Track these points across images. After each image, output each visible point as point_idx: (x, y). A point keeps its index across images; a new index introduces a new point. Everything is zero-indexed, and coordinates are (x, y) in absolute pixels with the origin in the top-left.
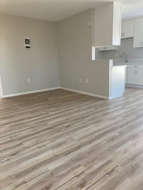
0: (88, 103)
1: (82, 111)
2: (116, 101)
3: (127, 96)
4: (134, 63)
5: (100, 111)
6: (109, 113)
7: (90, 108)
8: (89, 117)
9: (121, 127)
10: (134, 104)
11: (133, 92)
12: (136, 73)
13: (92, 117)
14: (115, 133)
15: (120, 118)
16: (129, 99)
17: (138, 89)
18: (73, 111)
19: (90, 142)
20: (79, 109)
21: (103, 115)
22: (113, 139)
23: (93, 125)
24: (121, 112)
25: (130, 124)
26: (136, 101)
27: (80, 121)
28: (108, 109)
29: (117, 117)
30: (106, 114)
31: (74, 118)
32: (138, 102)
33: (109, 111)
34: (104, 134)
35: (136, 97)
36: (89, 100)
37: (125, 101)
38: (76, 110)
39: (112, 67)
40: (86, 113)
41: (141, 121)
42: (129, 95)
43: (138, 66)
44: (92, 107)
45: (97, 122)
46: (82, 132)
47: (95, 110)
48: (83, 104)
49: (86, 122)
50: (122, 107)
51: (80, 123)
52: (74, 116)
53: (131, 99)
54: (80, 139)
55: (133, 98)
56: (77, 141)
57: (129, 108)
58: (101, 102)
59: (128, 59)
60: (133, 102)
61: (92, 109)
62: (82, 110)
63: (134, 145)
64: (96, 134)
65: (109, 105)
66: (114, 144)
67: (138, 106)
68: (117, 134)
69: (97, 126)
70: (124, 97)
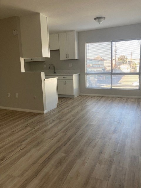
0: (22, 121)
1: (17, 133)
2: (52, 114)
3: (61, 107)
4: (63, 75)
5: (38, 129)
6: (49, 130)
7: (26, 127)
8: (27, 139)
9: (65, 145)
10: (69, 115)
11: (65, 102)
12: (65, 84)
13: (31, 138)
14: (61, 154)
15: (61, 134)
16: (63, 111)
17: (68, 99)
18: (5, 135)
19: (36, 175)
20: (13, 130)
21: (43, 134)
22: (60, 162)
23: (34, 150)
24: (60, 126)
25: (73, 139)
26: (70, 111)
27: (18, 147)
28: (46, 125)
29: (57, 133)
30: (46, 131)
31: (9, 145)
32: (73, 113)
33: (48, 127)
34: (49, 159)
35: (69, 108)
36: (23, 117)
37: (60, 113)
38: (9, 132)
39: (44, 80)
40: (23, 135)
41: (82, 133)
42: (62, 105)
43: (66, 78)
44: (28, 126)
45: (38, 144)
46: (23, 163)
47: (32, 129)
48: (17, 123)
49: (25, 147)
50: (59, 120)
51: (17, 150)
52: (8, 141)
53: (65, 110)
54: (22, 175)
55: (67, 108)
56: (19, 178)
57: (66, 120)
58: (36, 118)
59: (56, 71)
60: (68, 113)
61: (29, 129)
62: (17, 131)
63: (84, 164)
64: (41, 161)
65: (45, 120)
66: (63, 168)
67: (74, 117)
68: (63, 155)
69: (39, 150)
70: (58, 109)
